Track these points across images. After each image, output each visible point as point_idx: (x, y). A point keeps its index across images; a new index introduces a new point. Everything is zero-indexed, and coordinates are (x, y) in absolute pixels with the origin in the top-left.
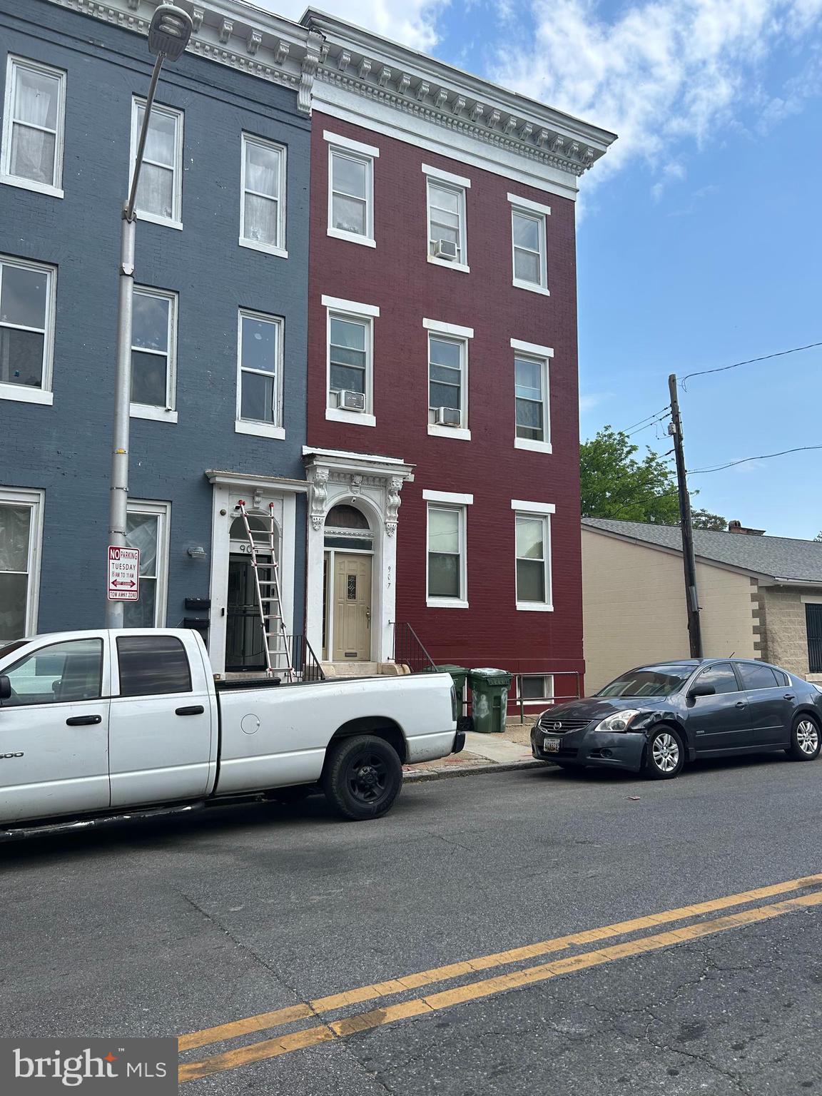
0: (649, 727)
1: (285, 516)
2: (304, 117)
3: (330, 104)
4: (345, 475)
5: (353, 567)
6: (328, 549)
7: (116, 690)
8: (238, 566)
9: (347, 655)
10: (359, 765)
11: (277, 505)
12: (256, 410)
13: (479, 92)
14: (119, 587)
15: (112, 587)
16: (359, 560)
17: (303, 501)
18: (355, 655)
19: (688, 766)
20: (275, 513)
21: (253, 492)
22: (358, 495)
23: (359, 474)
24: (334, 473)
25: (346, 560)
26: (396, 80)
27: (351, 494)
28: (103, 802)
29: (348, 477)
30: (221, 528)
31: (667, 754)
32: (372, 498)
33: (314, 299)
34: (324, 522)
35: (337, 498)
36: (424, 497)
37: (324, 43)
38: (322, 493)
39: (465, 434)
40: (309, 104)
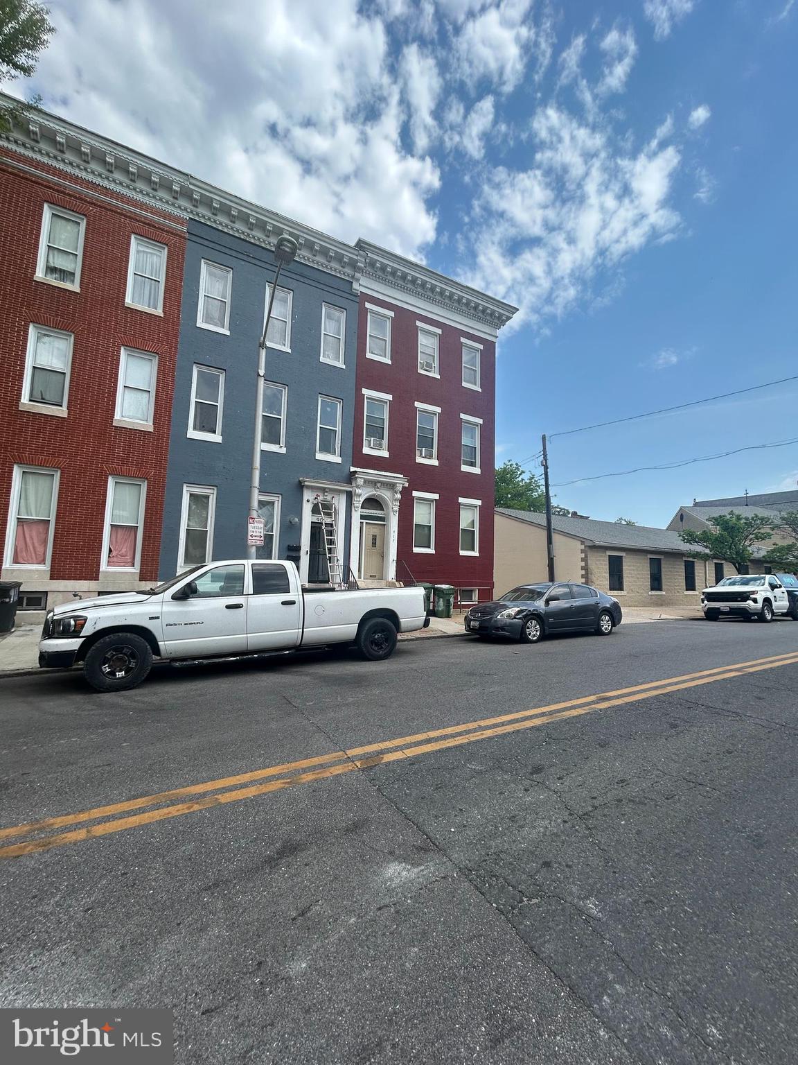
0: (525, 617)
1: (340, 504)
2: (356, 295)
3: (369, 288)
4: (372, 482)
5: (375, 531)
6: (362, 521)
7: (251, 592)
8: (316, 529)
9: (371, 576)
10: (375, 632)
11: (336, 497)
12: (327, 447)
13: (447, 284)
14: (254, 538)
15: (250, 538)
16: (380, 527)
17: (350, 496)
18: (375, 576)
19: (544, 637)
20: (335, 502)
21: (324, 490)
22: (378, 493)
23: (379, 482)
24: (366, 481)
25: (371, 527)
26: (404, 277)
28: (244, 648)
29: (374, 484)
30: (307, 508)
31: (534, 630)
32: (386, 495)
33: (358, 391)
34: (360, 507)
35: (367, 494)
36: (413, 495)
37: (367, 257)
38: (359, 491)
39: (435, 463)
40: (358, 288)
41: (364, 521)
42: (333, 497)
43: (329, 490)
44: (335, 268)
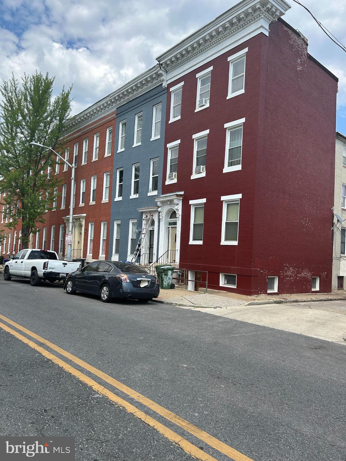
3: (171, 79)
9: (174, 261)
15: (66, 242)
24: (164, 202)
27: (170, 208)
30: (143, 224)
34: (164, 218)
35: (166, 210)
36: (190, 203)
37: (162, 64)
38: (159, 209)
39: (203, 175)
40: (165, 85)
41: (170, 226)
42: (153, 215)
43: (150, 212)
44: (156, 83)
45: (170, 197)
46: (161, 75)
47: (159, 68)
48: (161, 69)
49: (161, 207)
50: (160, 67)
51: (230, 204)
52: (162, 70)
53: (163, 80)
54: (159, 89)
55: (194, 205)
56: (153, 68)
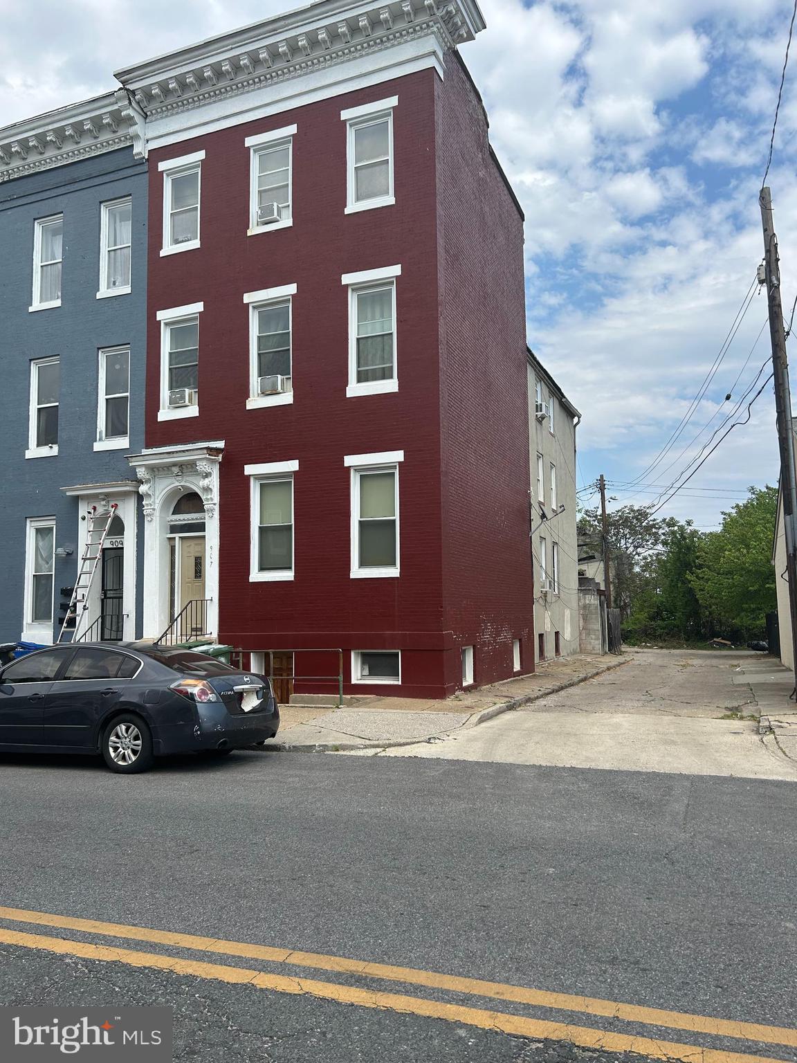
1: (128, 514)
2: (142, 162)
3: (162, 137)
4: (167, 467)
6: (172, 535)
9: (193, 630)
11: (119, 506)
13: (274, 32)
22: (182, 484)
23: (174, 464)
25: (192, 543)
26: (200, 78)
27: (177, 484)
29: (170, 469)
30: (82, 530)
33: (152, 317)
34: (157, 513)
35: (166, 490)
36: (246, 473)
37: (133, 92)
38: (143, 489)
39: (287, 398)
40: (141, 149)
41: (177, 536)
42: (116, 506)
43: (107, 496)
44: (107, 141)
45: (187, 453)
46: (130, 121)
47: (126, 102)
48: (130, 103)
49: (148, 481)
50: (129, 99)
51: (370, 476)
52: (133, 108)
53: (137, 137)
54: (120, 160)
55: (258, 477)
56: (105, 97)
